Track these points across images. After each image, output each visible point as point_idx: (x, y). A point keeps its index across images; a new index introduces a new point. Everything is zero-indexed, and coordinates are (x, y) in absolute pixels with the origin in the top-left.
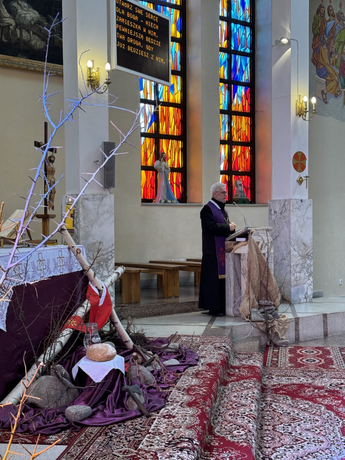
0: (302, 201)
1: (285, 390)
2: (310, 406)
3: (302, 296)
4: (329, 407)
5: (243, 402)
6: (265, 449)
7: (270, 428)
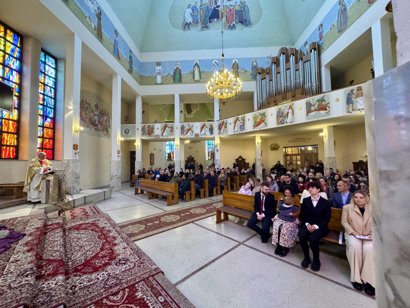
0: (76, 160)
1: (74, 228)
2: (85, 231)
3: (75, 191)
4: (92, 230)
5: (56, 239)
6: (68, 256)
7: (69, 245)
